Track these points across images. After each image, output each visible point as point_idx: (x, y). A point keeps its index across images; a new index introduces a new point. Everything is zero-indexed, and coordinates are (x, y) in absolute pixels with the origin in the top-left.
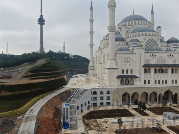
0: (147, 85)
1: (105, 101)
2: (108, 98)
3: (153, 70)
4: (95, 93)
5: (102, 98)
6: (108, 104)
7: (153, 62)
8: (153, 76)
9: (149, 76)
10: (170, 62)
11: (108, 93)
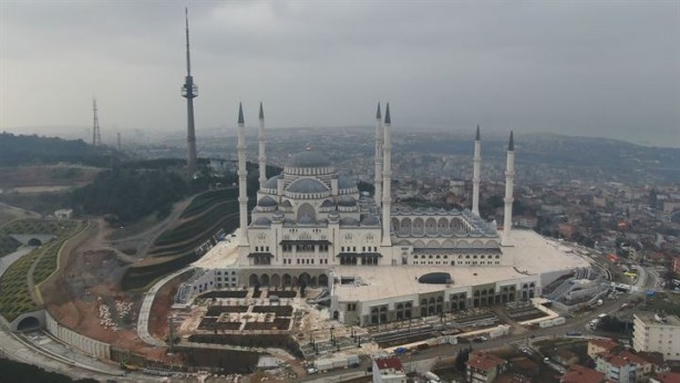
0: (288, 266)
1: (230, 282)
2: (234, 280)
3: (294, 248)
4: (219, 273)
5: (227, 279)
6: (234, 285)
7: (294, 237)
8: (294, 255)
9: (289, 254)
10: (316, 237)
11: (233, 273)
